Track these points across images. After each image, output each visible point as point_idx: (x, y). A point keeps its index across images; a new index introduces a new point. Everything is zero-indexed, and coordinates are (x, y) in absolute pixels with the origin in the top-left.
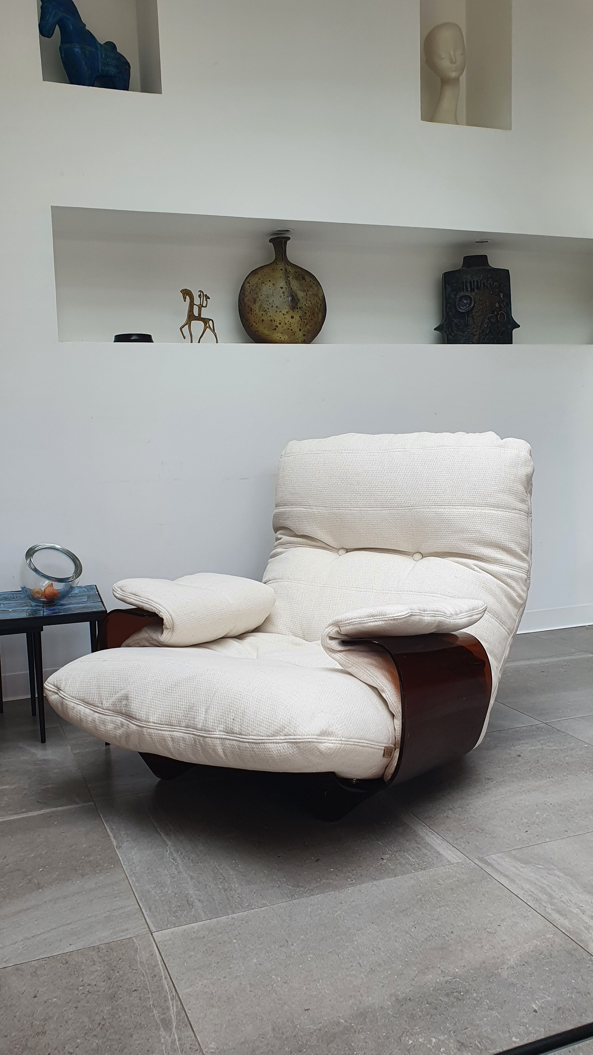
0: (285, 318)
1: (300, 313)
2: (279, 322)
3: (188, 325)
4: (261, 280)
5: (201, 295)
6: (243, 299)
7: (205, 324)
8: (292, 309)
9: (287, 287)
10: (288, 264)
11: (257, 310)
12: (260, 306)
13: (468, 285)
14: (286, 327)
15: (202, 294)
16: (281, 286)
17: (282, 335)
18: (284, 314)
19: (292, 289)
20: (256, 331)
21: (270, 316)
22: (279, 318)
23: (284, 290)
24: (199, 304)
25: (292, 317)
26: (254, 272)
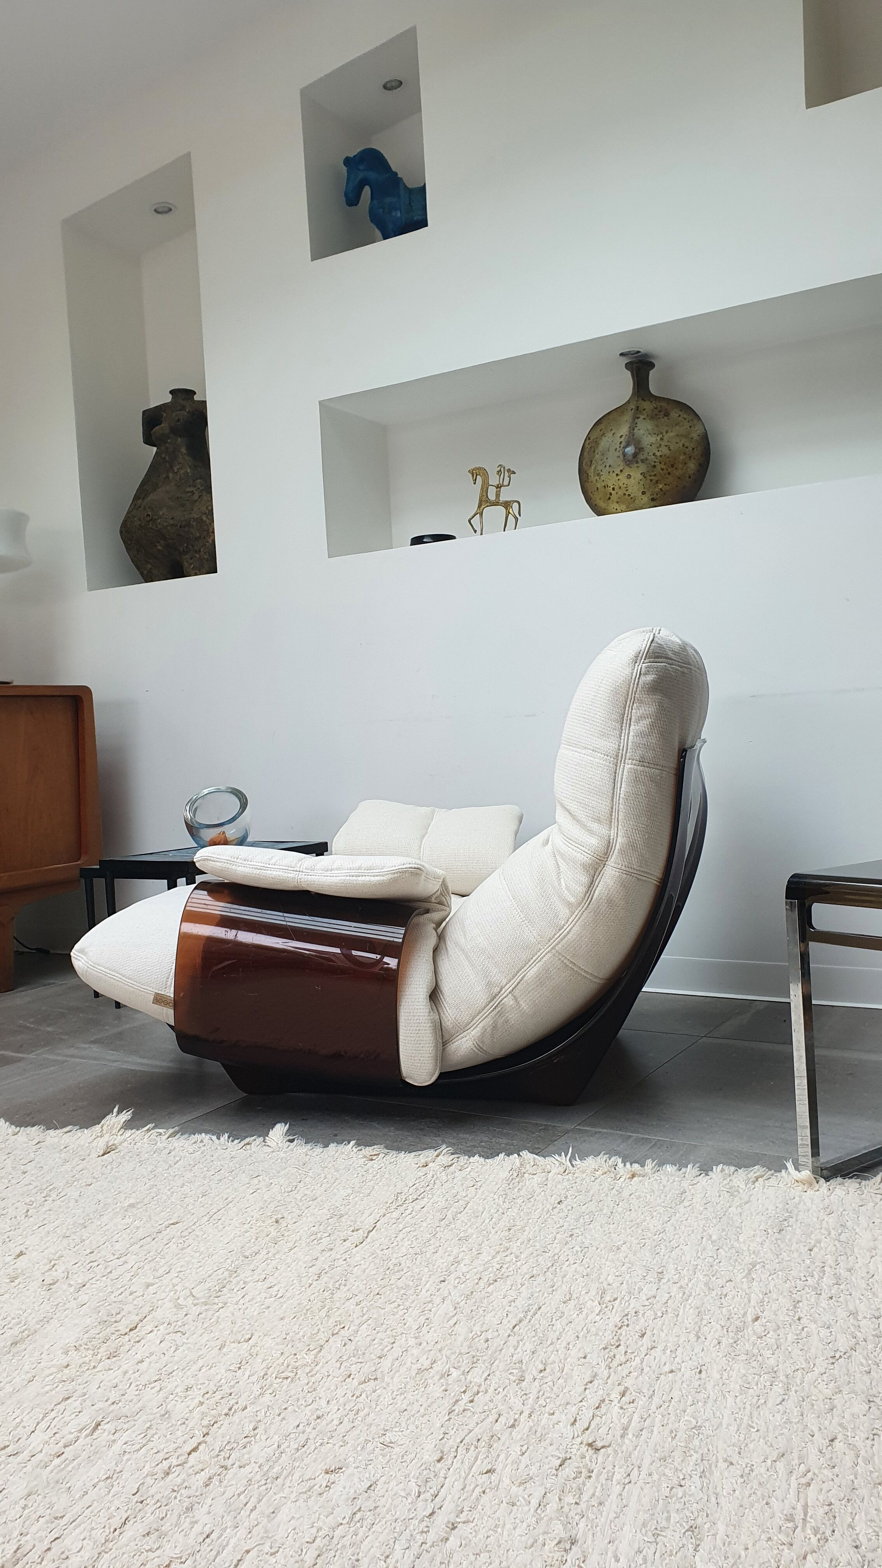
0: (619, 480)
1: (643, 468)
2: (612, 487)
3: (479, 514)
4: (602, 431)
5: (500, 470)
7: (507, 509)
8: (628, 465)
9: (627, 433)
10: (645, 399)
11: (594, 472)
12: (597, 468)
14: (621, 493)
15: (502, 468)
18: (617, 475)
21: (603, 481)
22: (611, 481)
24: (496, 483)
25: (629, 477)
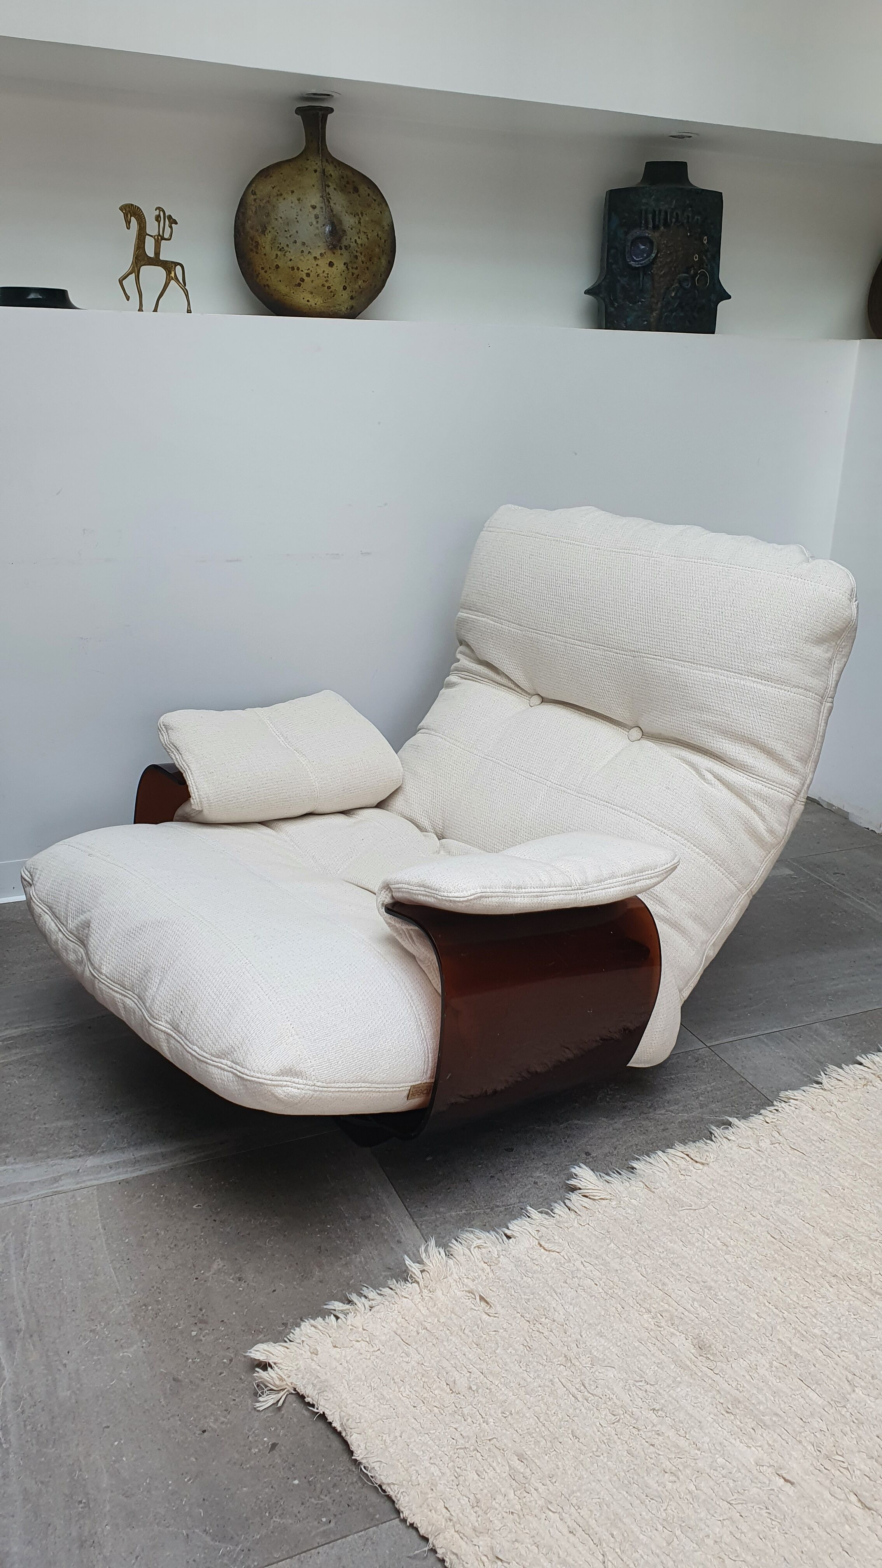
0: (317, 265)
1: (346, 257)
2: (307, 272)
3: (134, 274)
4: (276, 190)
5: (159, 216)
6: (243, 224)
7: (169, 273)
8: (331, 249)
9: (323, 205)
10: (327, 161)
11: (268, 248)
12: (274, 240)
13: (650, 216)
14: (319, 282)
15: (161, 213)
16: (313, 203)
17: (310, 296)
18: (315, 258)
19: (332, 211)
20: (265, 286)
21: (291, 260)
22: (306, 264)
23: (317, 211)
24: (155, 233)
25: (331, 264)
26: (265, 173)
